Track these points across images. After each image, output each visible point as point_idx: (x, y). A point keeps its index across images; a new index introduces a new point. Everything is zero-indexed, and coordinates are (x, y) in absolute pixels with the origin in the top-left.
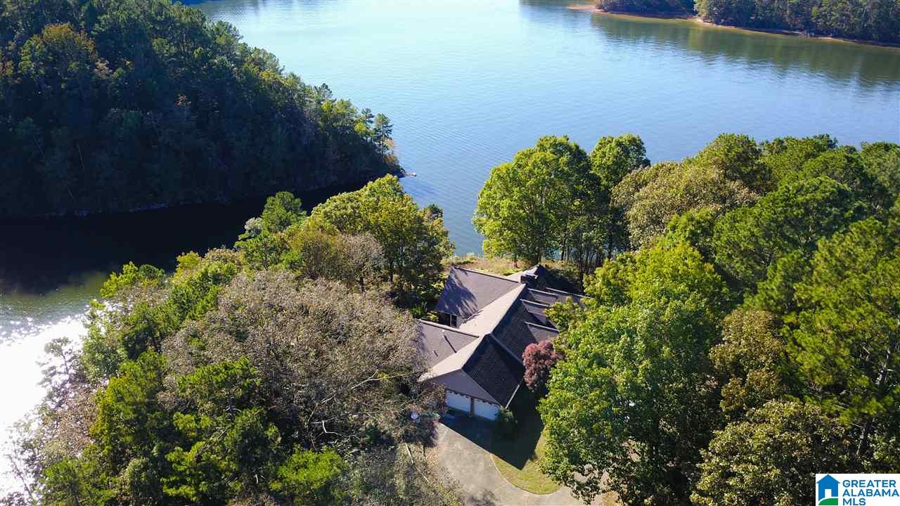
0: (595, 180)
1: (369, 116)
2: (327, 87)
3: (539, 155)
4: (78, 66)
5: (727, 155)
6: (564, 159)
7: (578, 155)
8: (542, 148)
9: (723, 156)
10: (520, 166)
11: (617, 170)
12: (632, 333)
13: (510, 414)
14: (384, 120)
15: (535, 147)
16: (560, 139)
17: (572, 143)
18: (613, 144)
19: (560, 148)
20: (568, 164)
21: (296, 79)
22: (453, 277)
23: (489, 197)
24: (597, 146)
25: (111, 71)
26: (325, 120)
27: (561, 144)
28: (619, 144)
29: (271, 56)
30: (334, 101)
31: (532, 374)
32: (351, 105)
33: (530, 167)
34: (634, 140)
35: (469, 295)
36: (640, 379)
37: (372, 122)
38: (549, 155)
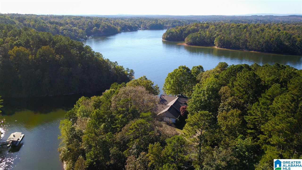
0: (192, 76)
1: (128, 69)
2: (117, 62)
3: (179, 70)
4: (52, 56)
5: (221, 66)
6: (185, 70)
7: (188, 70)
8: (180, 68)
9: (220, 66)
10: (175, 72)
11: (197, 73)
12: (204, 91)
13: (178, 120)
14: (132, 71)
15: (178, 68)
16: (184, 66)
17: (187, 67)
18: (196, 67)
19: (184, 68)
20: (186, 71)
21: (108, 60)
22: (161, 97)
23: (168, 80)
24: (192, 68)
25: (60, 58)
26: (116, 70)
27: (184, 67)
28: (197, 67)
29: (101, 54)
30: (118, 66)
31: (182, 112)
32: (123, 67)
33: (177, 72)
34: (201, 66)
35: (166, 101)
36: (206, 99)
37: (129, 71)
38: (182, 69)
